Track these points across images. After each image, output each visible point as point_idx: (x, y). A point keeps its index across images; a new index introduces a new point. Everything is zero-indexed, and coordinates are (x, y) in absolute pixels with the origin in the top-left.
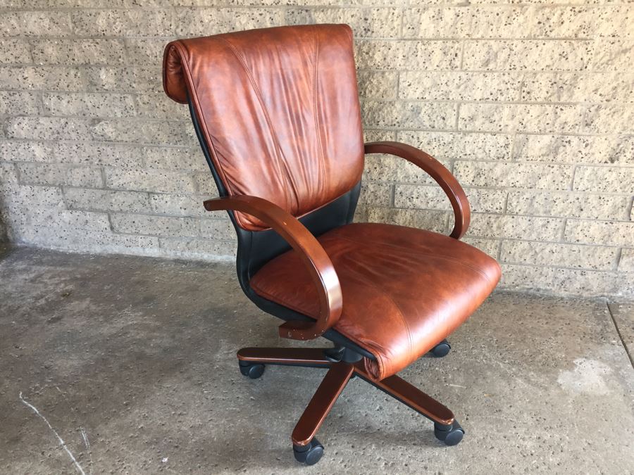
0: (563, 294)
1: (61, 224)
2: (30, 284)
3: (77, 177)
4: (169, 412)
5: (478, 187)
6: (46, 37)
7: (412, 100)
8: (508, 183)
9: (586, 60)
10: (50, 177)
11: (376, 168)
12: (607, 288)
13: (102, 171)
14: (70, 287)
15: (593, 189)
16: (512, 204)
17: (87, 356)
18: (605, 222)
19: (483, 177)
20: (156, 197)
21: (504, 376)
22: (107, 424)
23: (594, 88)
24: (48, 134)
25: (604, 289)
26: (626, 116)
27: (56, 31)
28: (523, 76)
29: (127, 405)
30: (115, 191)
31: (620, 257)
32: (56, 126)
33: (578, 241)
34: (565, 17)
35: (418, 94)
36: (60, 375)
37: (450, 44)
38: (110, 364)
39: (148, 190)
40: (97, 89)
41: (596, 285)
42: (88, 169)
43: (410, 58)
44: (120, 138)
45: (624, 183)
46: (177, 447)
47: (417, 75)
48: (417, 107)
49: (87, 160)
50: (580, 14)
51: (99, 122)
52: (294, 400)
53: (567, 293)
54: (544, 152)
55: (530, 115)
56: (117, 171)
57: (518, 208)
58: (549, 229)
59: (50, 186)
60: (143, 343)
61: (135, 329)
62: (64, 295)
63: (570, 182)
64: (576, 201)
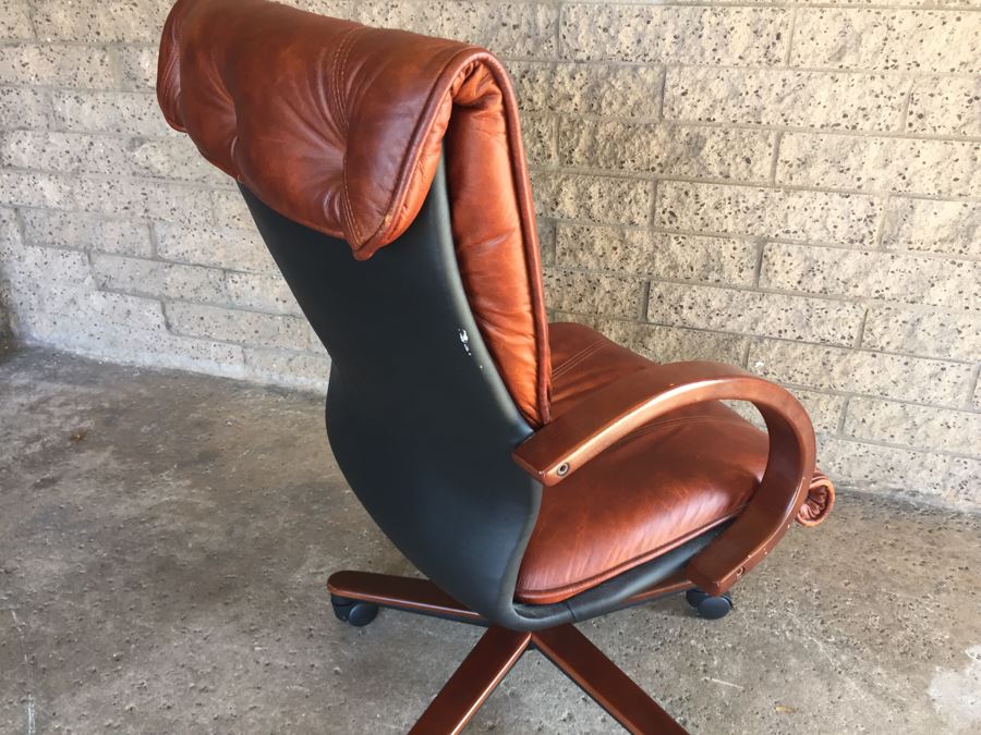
0: (962, 505)
1: (90, 313)
2: (26, 413)
3: (111, 236)
4: (186, 683)
5: (809, 294)
7: (688, 123)
8: (868, 290)
10: (70, 235)
11: (615, 249)
13: (150, 227)
14: (88, 424)
16: (875, 332)
17: (78, 557)
19: (819, 277)
20: (236, 278)
21: (821, 670)
22: (74, 694)
24: (63, 162)
28: (910, 82)
29: (117, 659)
30: (171, 264)
32: (77, 149)
35: (699, 112)
36: (25, 588)
37: (766, 14)
38: (111, 575)
39: (223, 266)
42: (128, 224)
43: (688, 41)
44: (175, 174)
47: (700, 75)
48: (698, 136)
49: (126, 208)
51: (142, 144)
52: (413, 682)
53: (970, 503)
54: (945, 235)
55: (920, 160)
56: (174, 230)
57: (886, 339)
58: (944, 382)
59: (71, 249)
60: (177, 539)
61: (171, 511)
62: (73, 438)
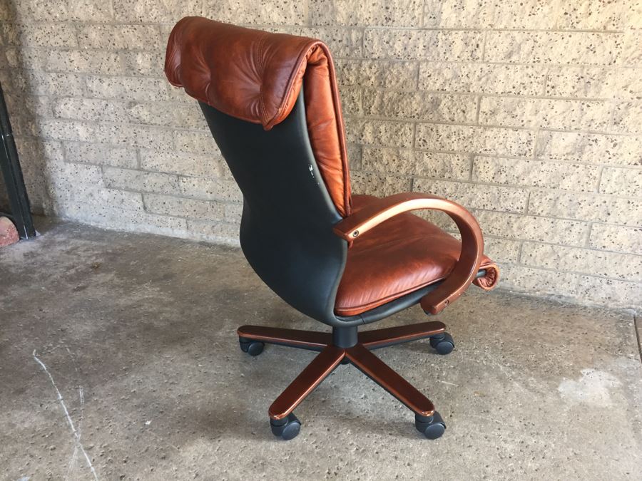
0: (587, 303)
1: (100, 201)
2: (66, 255)
3: (115, 157)
4: (163, 380)
5: (498, 184)
6: (90, 23)
7: (432, 92)
8: (530, 181)
10: (92, 156)
11: (394, 160)
12: (636, 301)
13: (138, 152)
14: (100, 260)
15: (622, 193)
16: (535, 205)
17: (100, 323)
18: (634, 229)
19: (504, 175)
20: (185, 180)
21: (501, 378)
22: (104, 385)
23: (624, 84)
24: (90, 115)
27: (99, 17)
28: (547, 69)
29: (125, 370)
30: (148, 172)
32: (98, 108)
33: (604, 247)
34: (593, 8)
35: (438, 86)
36: (73, 338)
37: (471, 34)
38: (119, 332)
39: (178, 173)
40: (134, 74)
41: (623, 295)
42: (125, 150)
43: (431, 48)
44: (153, 122)
46: (162, 412)
47: (438, 66)
48: (437, 98)
49: (124, 141)
50: (609, 5)
51: (135, 104)
52: (282, 381)
53: (590, 302)
54: (569, 151)
55: (554, 110)
56: (151, 153)
57: (541, 209)
58: (573, 233)
59: (91, 164)
60: (155, 315)
61: (150, 302)
62: (93, 267)
63: (596, 184)
64: (603, 204)
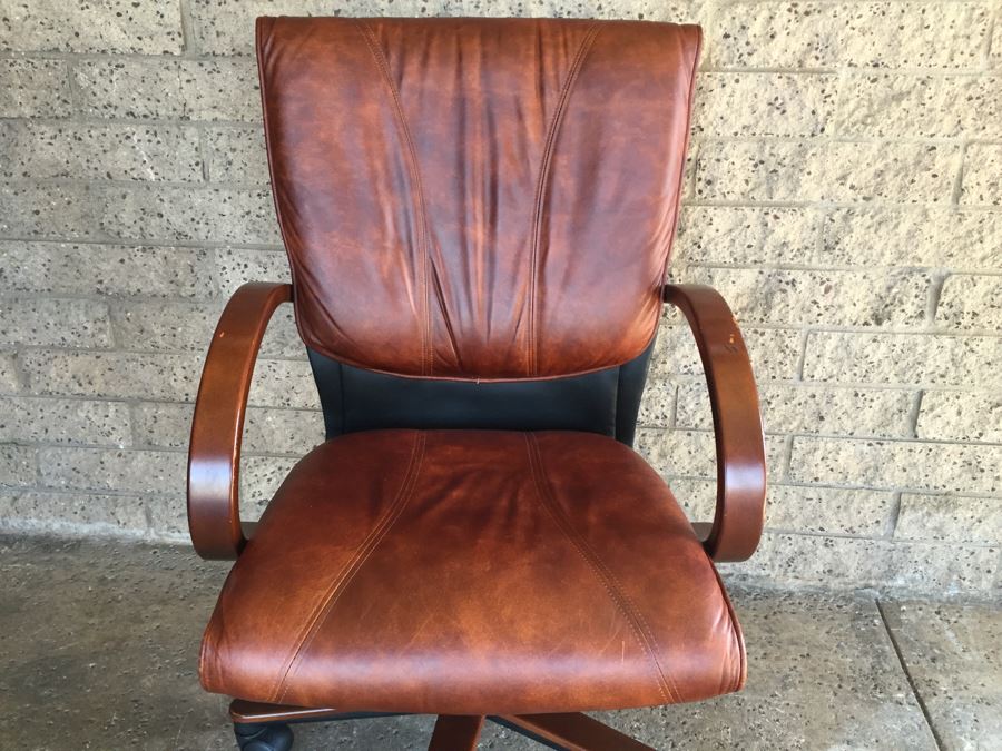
0: (792, 584)
8: (676, 364)
9: (821, 115)
12: (875, 571)
15: (843, 378)
16: (687, 409)
18: (866, 442)
23: (840, 173)
25: (869, 572)
26: (903, 229)
28: (696, 147)
31: (898, 510)
33: (816, 479)
34: (777, 24)
41: (853, 565)
45: (902, 364)
50: (807, 20)
53: (799, 582)
54: (745, 304)
55: (713, 227)
57: (699, 416)
63: (797, 365)
64: (811, 401)
